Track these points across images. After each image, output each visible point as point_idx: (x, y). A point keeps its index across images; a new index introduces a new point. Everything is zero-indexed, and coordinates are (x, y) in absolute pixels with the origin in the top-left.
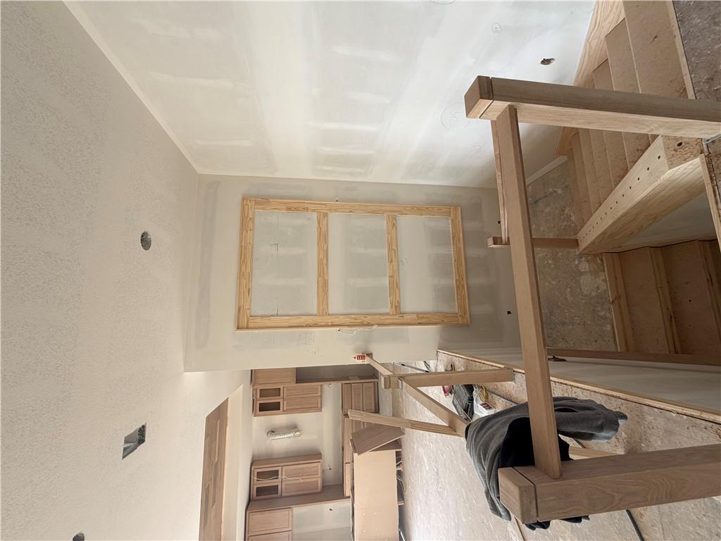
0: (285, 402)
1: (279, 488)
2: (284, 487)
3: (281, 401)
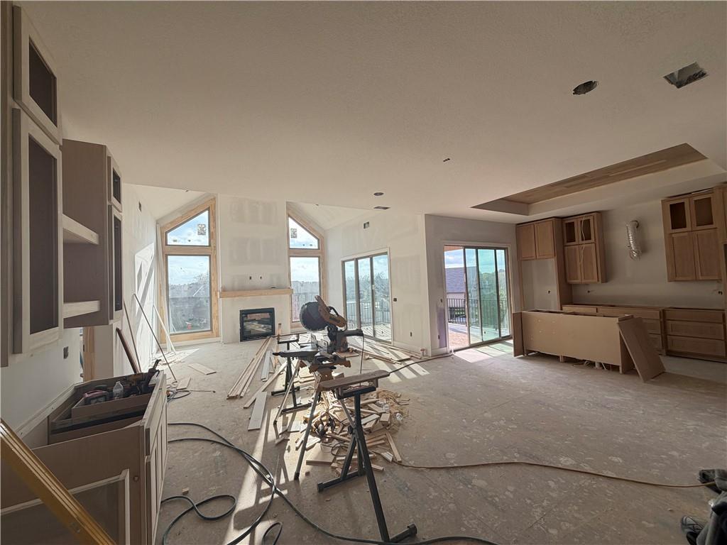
0: (685, 234)
1: (573, 243)
2: (574, 247)
3: (688, 229)
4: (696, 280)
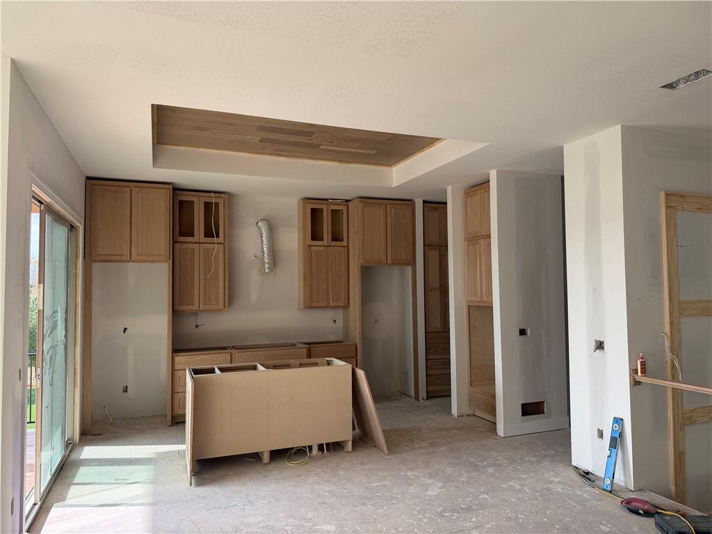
0: (322, 249)
1: (189, 239)
2: (192, 246)
3: (325, 242)
4: (327, 307)
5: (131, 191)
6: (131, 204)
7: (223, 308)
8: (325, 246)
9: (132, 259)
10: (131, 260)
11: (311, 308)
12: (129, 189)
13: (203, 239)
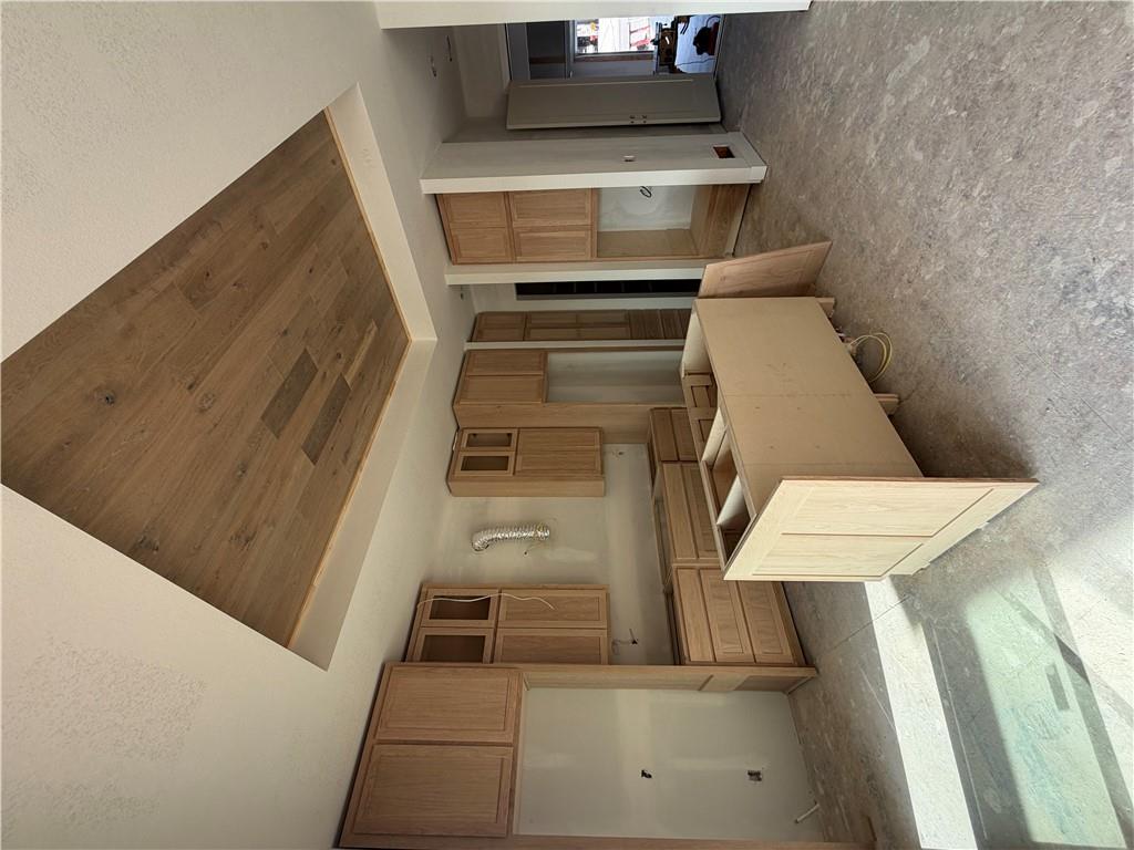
0: (519, 458)
1: (488, 643)
2: (499, 641)
3: (511, 454)
5: (381, 742)
6: (405, 743)
7: (604, 592)
8: (516, 454)
9: (511, 741)
10: (514, 745)
11: (602, 472)
12: (376, 747)
13: (491, 622)
